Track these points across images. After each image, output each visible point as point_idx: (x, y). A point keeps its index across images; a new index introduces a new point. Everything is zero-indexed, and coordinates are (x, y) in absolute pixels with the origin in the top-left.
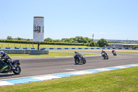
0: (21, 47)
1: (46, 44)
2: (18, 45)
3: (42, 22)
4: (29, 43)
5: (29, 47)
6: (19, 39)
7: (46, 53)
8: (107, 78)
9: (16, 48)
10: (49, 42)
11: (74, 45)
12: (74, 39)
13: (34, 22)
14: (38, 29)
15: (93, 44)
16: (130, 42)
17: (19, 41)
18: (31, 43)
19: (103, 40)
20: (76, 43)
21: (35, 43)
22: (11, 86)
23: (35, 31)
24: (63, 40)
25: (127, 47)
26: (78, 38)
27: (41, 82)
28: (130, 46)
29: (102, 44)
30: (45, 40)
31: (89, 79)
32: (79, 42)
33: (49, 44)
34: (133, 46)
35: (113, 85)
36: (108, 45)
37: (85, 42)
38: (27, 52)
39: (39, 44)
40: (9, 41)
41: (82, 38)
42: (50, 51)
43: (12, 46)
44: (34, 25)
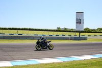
0: (67, 34)
1: (85, 32)
2: (64, 33)
3: (83, 16)
5: (73, 34)
6: (65, 29)
7: (85, 39)
9: (63, 35)
13: (77, 16)
14: (79, 22)
17: (65, 30)
18: (74, 32)
21: (77, 32)
23: (77, 23)
24: (98, 29)
30: (85, 29)
33: (87, 32)
38: (71, 38)
39: (80, 32)
40: (59, 30)
42: (88, 37)
43: (60, 34)
44: (77, 18)
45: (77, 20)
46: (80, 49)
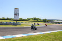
1: (20, 21)
2: (7, 21)
3: (18, 11)
4: (12, 20)
5: (12, 22)
6: (8, 18)
7: (20, 25)
8: (47, 36)
9: (6, 22)
10: (21, 20)
12: (32, 19)
13: (15, 11)
15: (41, 21)
16: (58, 20)
18: (13, 20)
19: (45, 19)
20: (33, 20)
21: (15, 20)
22: (4, 39)
23: (15, 15)
24: (27, 19)
25: (56, 23)
26: (34, 18)
29: (45, 21)
30: (19, 19)
32: (35, 20)
34: (59, 22)
35: (50, 40)
36: (47, 22)
37: (37, 20)
38: (11, 24)
39: (17, 20)
41: (36, 18)
43: (4, 21)
44: (15, 12)
45: (15, 13)
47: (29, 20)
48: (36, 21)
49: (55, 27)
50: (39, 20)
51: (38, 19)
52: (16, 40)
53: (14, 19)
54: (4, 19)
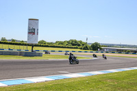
0: (15, 48)
1: (40, 46)
2: (12, 47)
3: (37, 24)
4: (23, 45)
5: (23, 49)
6: (13, 40)
7: (40, 55)
8: (100, 81)
9: (9, 49)
10: (43, 44)
11: (68, 48)
12: (68, 42)
13: (29, 24)
14: (32, 32)
15: (87, 47)
16: (124, 46)
17: (13, 43)
18: (25, 45)
19: (96, 44)
20: (70, 46)
21: (29, 45)
22: (4, 87)
23: (29, 33)
24: (57, 42)
25: (120, 51)
26: (72, 41)
27: (34, 83)
28: (123, 50)
29: (95, 47)
30: (39, 43)
31: (82, 82)
32: (73, 45)
33: (43, 46)
34: (126, 50)
36: (101, 49)
37: (79, 45)
38: (21, 54)
39: (33, 46)
41: (76, 41)
43: (6, 48)
44: (29, 27)
45: (29, 29)
46: (32, 68)
47: (60, 45)
48: (77, 48)
49: (118, 61)
50: (83, 45)
51: (81, 42)
52: (30, 89)
53: (28, 43)
54: (5, 43)
